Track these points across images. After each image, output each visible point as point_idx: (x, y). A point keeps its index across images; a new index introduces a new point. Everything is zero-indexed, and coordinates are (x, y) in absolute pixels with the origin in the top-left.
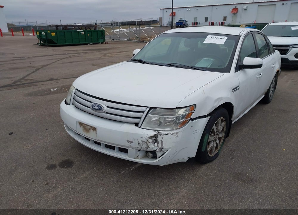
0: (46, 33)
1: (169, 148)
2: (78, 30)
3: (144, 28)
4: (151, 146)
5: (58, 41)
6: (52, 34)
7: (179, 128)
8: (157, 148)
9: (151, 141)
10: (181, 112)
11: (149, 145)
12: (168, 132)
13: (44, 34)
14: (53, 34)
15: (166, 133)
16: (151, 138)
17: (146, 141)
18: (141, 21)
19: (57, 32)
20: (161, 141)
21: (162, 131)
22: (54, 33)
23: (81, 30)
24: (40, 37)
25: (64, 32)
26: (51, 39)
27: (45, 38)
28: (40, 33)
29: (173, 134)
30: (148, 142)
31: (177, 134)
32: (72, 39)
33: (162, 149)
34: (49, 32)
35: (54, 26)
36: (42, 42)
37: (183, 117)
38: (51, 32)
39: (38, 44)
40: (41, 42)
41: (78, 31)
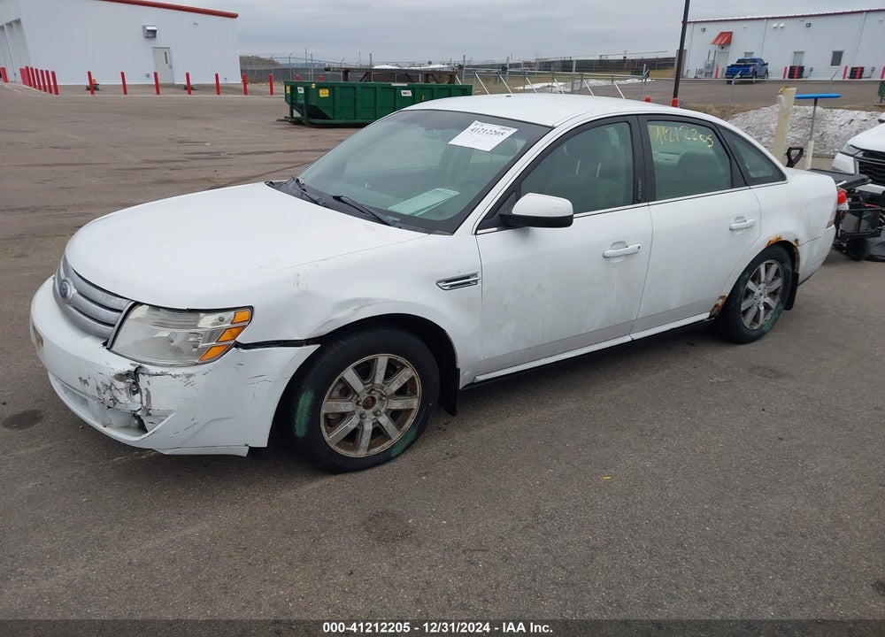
0: (307, 89)
1: (170, 412)
2: (393, 84)
3: (622, 82)
4: (123, 398)
5: (334, 111)
6: (320, 92)
7: (197, 364)
8: (140, 406)
9: (120, 385)
10: (207, 322)
11: (117, 394)
12: (164, 370)
13: (303, 92)
14: (324, 93)
15: (159, 370)
16: (121, 377)
17: (109, 385)
18: (624, 61)
19: (334, 88)
20: (146, 389)
21: (151, 364)
22: (327, 91)
23: (402, 85)
24: (292, 99)
25: (375, 88)
26: (315, 107)
27: (302, 102)
28: (294, 89)
29: (178, 376)
30: (113, 388)
31: (191, 379)
32: (375, 108)
33: (150, 412)
34: (313, 86)
35: (339, 70)
36: (297, 114)
37: (212, 335)
38: (319, 87)
39: (286, 119)
40: (292, 113)
41: (395, 88)
